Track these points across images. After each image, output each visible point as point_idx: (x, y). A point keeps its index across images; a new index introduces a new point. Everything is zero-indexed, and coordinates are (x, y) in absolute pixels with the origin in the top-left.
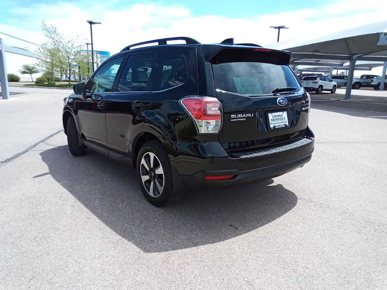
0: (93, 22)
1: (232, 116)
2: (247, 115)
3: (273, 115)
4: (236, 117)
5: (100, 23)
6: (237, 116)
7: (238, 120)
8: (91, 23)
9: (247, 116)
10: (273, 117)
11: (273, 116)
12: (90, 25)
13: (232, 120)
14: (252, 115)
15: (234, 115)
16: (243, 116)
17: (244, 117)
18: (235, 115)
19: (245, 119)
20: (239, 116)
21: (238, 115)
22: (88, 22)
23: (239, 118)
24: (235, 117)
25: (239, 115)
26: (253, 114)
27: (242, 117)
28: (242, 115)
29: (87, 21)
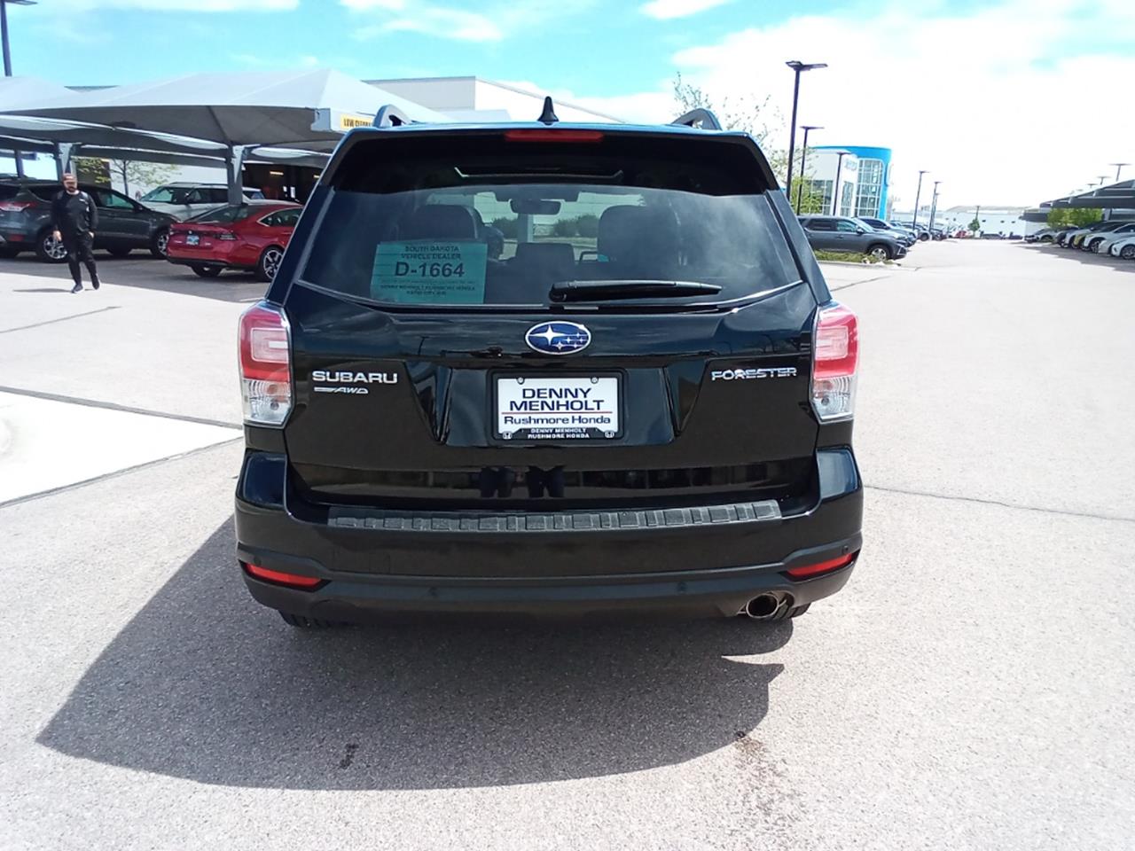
0: (804, 63)
1: (315, 373)
2: (371, 375)
3: (524, 386)
4: (329, 379)
5: (826, 65)
6: (334, 378)
7: (339, 390)
8: (799, 67)
9: (371, 381)
10: (529, 394)
11: (524, 390)
12: (794, 72)
13: (316, 389)
14: (390, 378)
15: (323, 373)
16: (354, 377)
17: (359, 381)
18: (325, 371)
19: (366, 392)
20: (340, 376)
21: (337, 374)
22: (792, 66)
23: (339, 384)
24: (326, 381)
25: (342, 374)
26: (395, 375)
27: (351, 380)
28: (351, 374)
29: (787, 63)
